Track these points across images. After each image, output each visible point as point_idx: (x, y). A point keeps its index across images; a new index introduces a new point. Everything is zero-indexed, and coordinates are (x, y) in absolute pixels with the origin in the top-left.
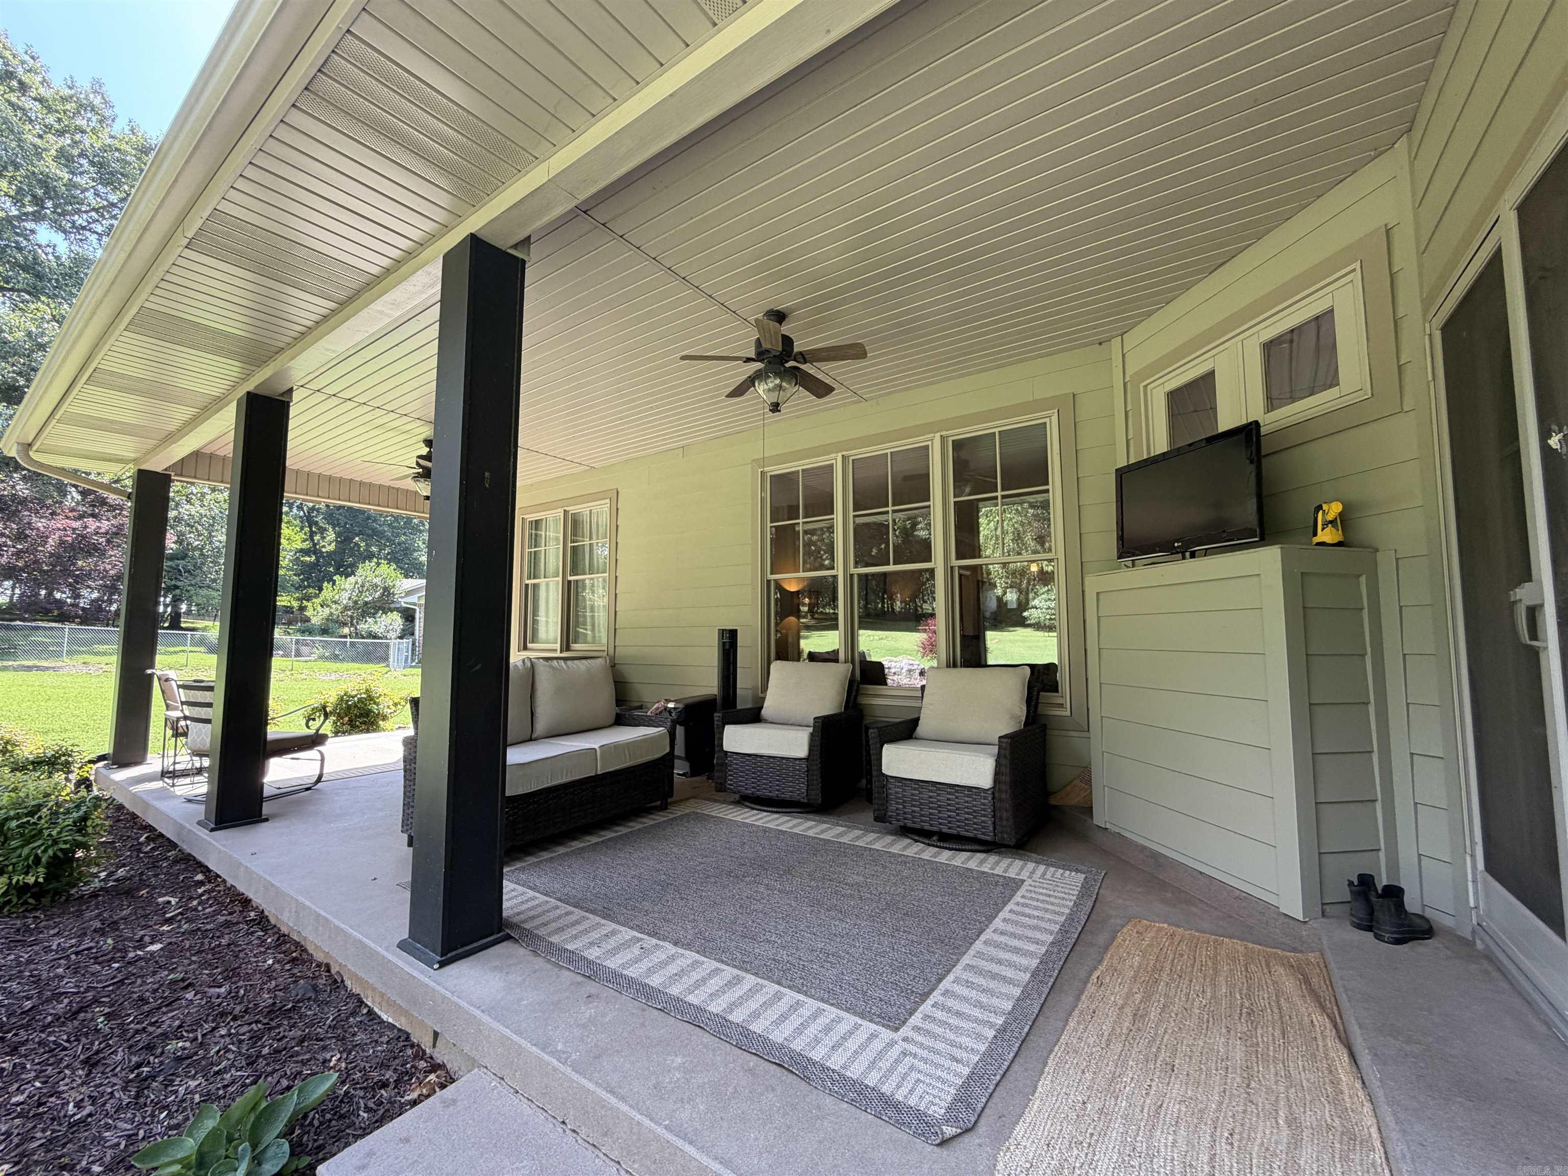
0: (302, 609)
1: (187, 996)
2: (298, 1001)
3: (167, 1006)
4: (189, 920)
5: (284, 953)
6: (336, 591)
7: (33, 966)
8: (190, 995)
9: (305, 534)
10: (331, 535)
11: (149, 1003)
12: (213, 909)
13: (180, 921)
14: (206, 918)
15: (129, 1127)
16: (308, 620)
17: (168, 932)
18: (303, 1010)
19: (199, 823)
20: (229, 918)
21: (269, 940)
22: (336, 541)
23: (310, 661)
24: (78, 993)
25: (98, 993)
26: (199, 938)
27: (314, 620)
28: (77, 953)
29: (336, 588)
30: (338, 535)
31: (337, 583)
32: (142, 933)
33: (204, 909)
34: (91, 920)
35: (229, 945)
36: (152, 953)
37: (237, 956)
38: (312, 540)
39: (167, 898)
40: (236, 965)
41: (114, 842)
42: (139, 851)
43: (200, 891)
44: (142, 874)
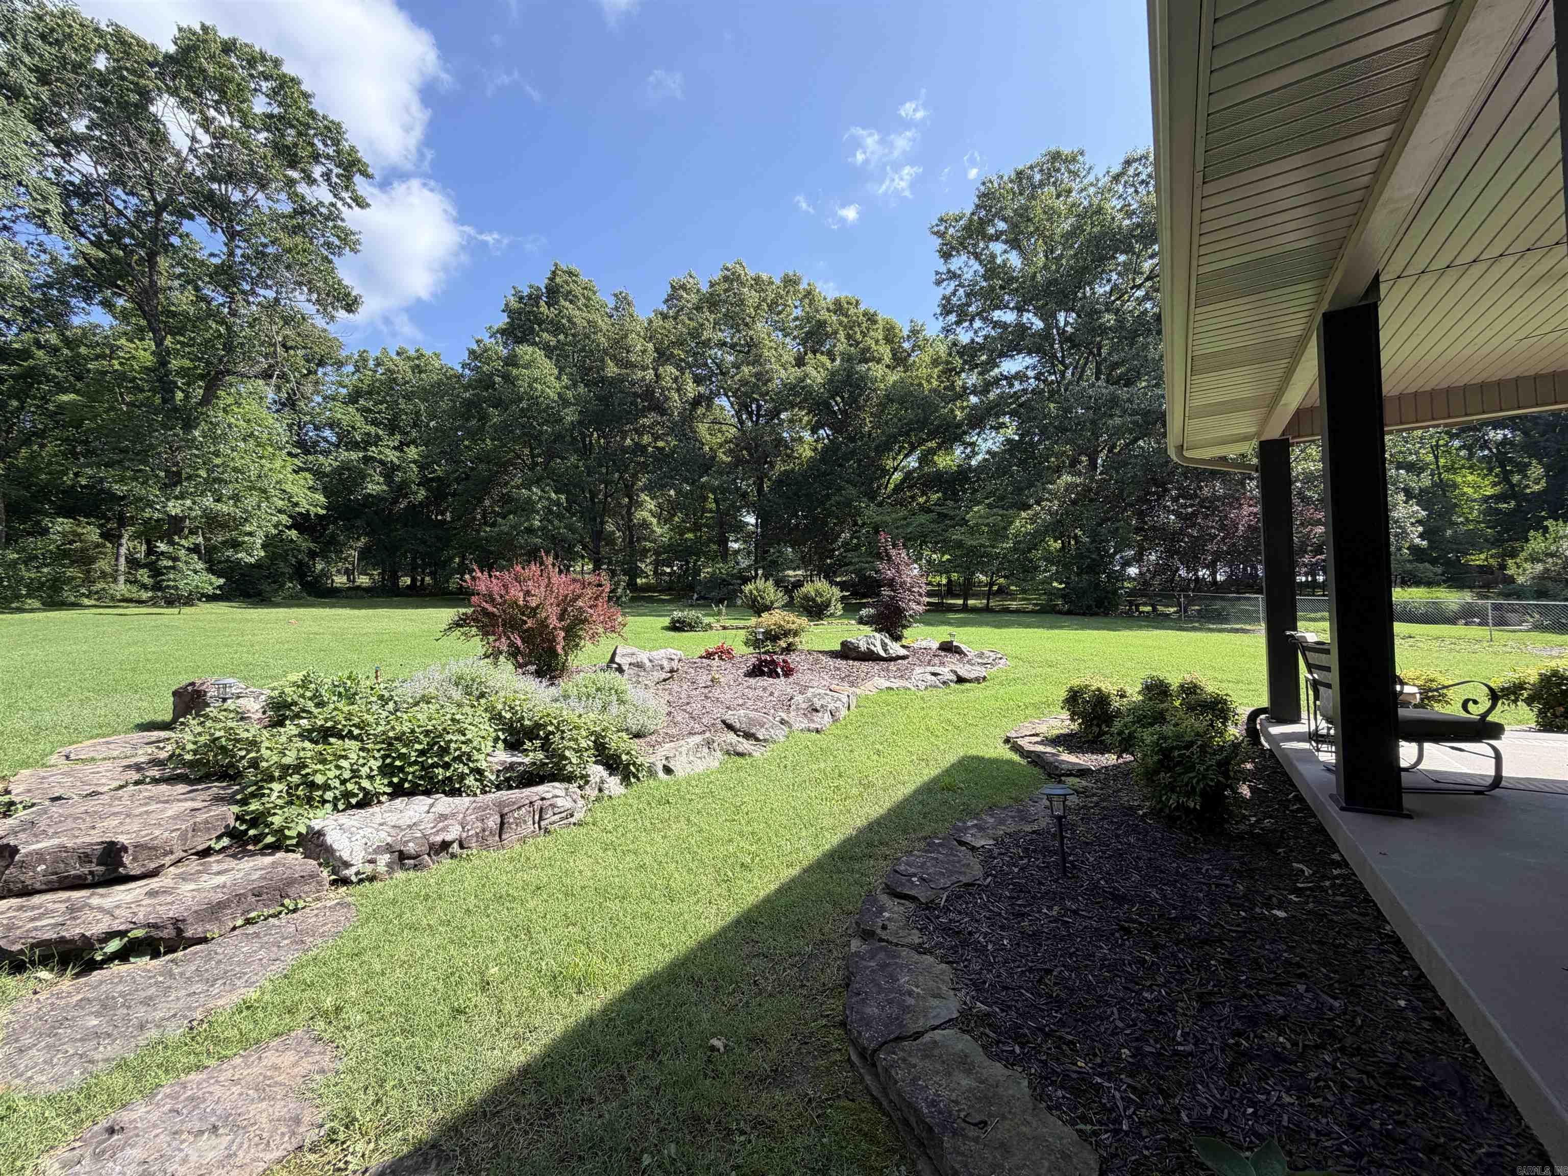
0: (1503, 567)
1: (1299, 986)
2: (1435, 1085)
3: (1277, 984)
4: (1317, 901)
5: (1423, 1002)
6: (1551, 541)
7: (1185, 881)
8: (1302, 988)
9: (1497, 476)
10: (1536, 470)
11: (1262, 971)
12: (1343, 899)
13: (1308, 896)
14: (1335, 907)
15: (1218, 1096)
16: (1511, 580)
17: (1296, 903)
18: (1440, 1103)
19: (1331, 796)
20: (1360, 919)
21: (1405, 973)
22: (1547, 476)
23: (1521, 631)
24: (1209, 924)
25: (1224, 933)
26: (1324, 926)
27: (1520, 580)
28: (1217, 886)
29: (1550, 537)
30: (1547, 468)
31: (1551, 529)
32: (1272, 892)
33: (1334, 894)
34: (1233, 859)
35: (1355, 952)
36: (1276, 918)
37: (1363, 971)
38: (1509, 482)
39: (1301, 866)
40: (1358, 983)
41: (1267, 792)
42: (1287, 808)
43: (1335, 872)
44: (1283, 831)
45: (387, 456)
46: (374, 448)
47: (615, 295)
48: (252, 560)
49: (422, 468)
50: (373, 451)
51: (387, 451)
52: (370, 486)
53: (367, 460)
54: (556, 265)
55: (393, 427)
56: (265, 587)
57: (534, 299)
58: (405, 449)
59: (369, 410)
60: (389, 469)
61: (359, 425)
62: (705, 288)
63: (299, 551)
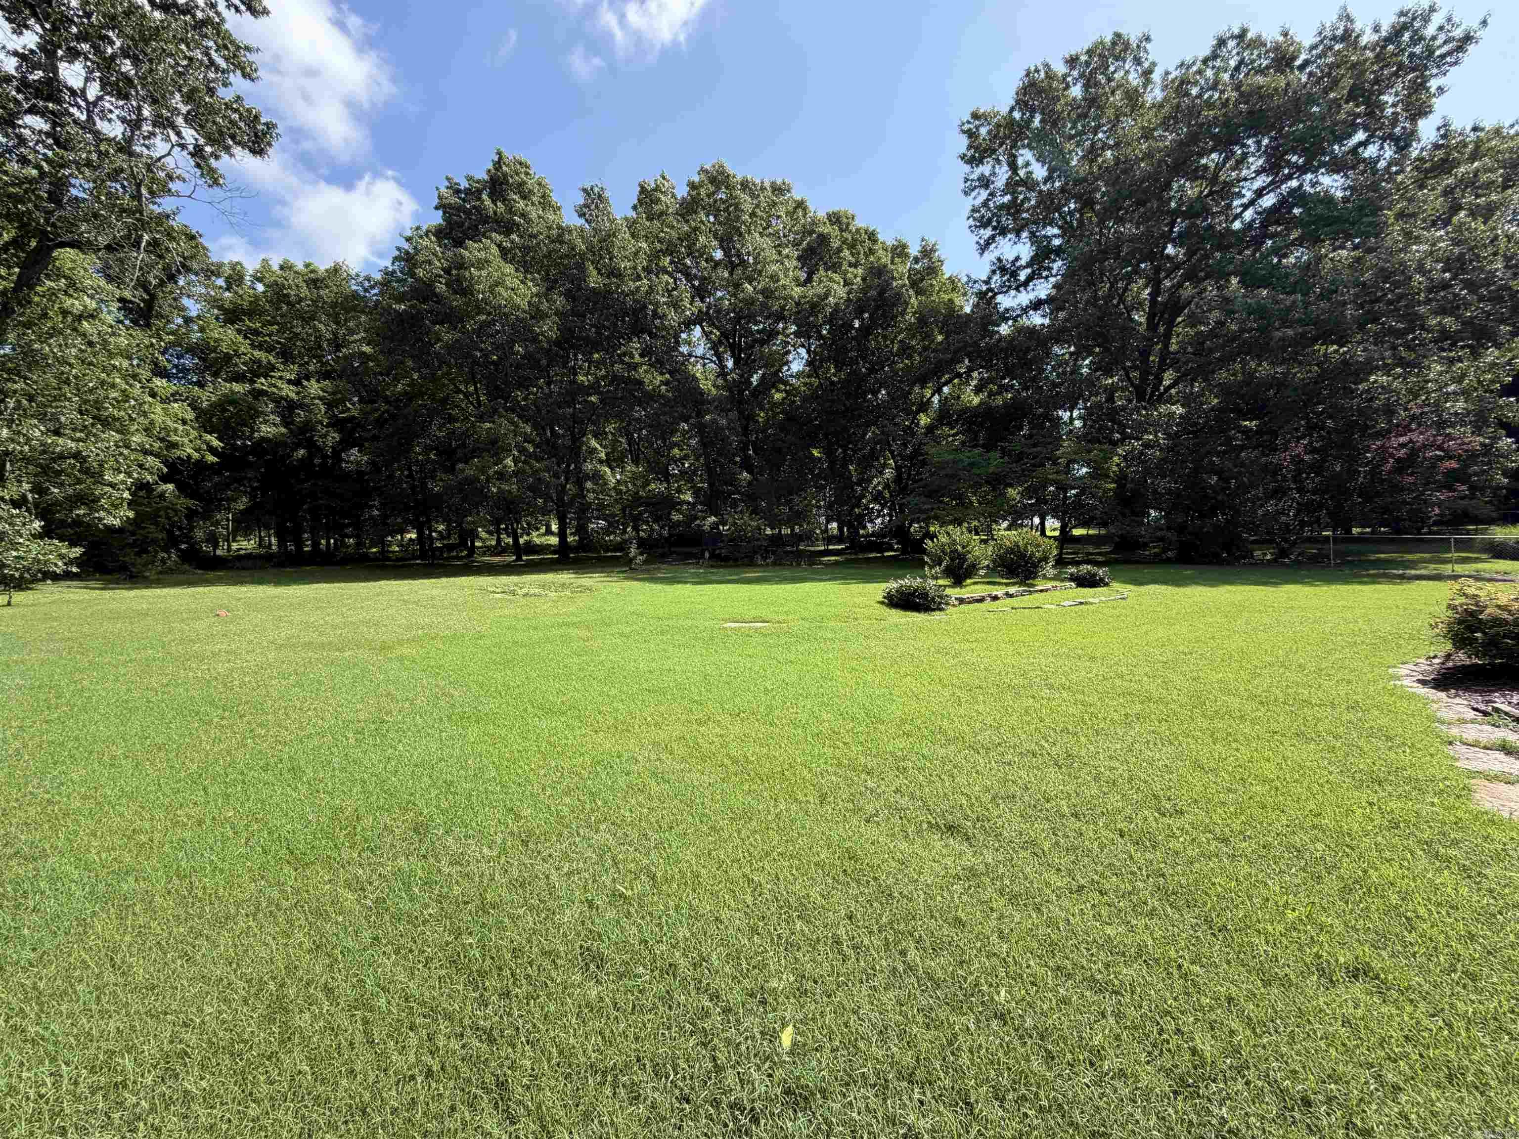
45: (280, 389)
46: (263, 380)
47: (585, 190)
48: (117, 522)
49: (330, 405)
50: (262, 383)
51: (279, 383)
52: (263, 428)
53: (258, 394)
54: (499, 153)
55: (286, 356)
56: (129, 557)
57: (473, 193)
58: (305, 383)
59: (256, 333)
60: (286, 409)
61: (242, 349)
62: (682, 192)
63: (176, 511)
